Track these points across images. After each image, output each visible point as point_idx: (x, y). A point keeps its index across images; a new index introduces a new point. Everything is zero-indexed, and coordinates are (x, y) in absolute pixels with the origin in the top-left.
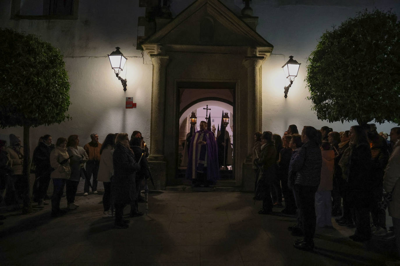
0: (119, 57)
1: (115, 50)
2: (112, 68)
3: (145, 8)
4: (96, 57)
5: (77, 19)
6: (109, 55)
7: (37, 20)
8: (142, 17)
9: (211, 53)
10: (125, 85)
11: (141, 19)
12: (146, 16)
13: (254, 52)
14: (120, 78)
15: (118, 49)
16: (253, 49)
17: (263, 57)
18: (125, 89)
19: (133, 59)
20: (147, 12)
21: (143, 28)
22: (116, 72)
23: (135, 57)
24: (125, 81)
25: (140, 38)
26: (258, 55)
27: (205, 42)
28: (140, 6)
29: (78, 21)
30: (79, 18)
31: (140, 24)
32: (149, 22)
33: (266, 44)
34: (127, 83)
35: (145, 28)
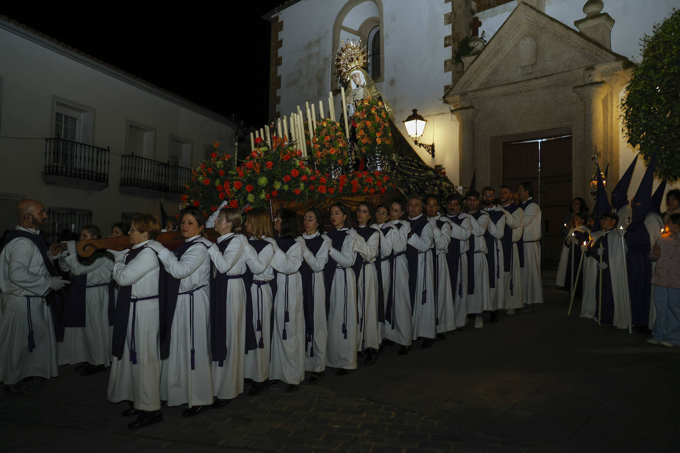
0: (413, 122)
2: (409, 136)
3: (451, 47)
6: (404, 122)
8: (449, 60)
9: (529, 91)
10: (433, 151)
11: (447, 63)
12: (452, 57)
13: (590, 76)
14: (421, 145)
15: (415, 111)
16: (589, 72)
17: (602, 82)
18: (433, 156)
19: (441, 116)
20: (454, 52)
21: (450, 73)
22: (414, 140)
23: (442, 114)
24: (433, 146)
25: (446, 88)
26: (597, 79)
27: (525, 74)
28: (446, 46)
29: (385, 82)
30: (385, 78)
31: (447, 69)
32: (456, 65)
33: (614, 57)
34: (435, 148)
35: (452, 74)
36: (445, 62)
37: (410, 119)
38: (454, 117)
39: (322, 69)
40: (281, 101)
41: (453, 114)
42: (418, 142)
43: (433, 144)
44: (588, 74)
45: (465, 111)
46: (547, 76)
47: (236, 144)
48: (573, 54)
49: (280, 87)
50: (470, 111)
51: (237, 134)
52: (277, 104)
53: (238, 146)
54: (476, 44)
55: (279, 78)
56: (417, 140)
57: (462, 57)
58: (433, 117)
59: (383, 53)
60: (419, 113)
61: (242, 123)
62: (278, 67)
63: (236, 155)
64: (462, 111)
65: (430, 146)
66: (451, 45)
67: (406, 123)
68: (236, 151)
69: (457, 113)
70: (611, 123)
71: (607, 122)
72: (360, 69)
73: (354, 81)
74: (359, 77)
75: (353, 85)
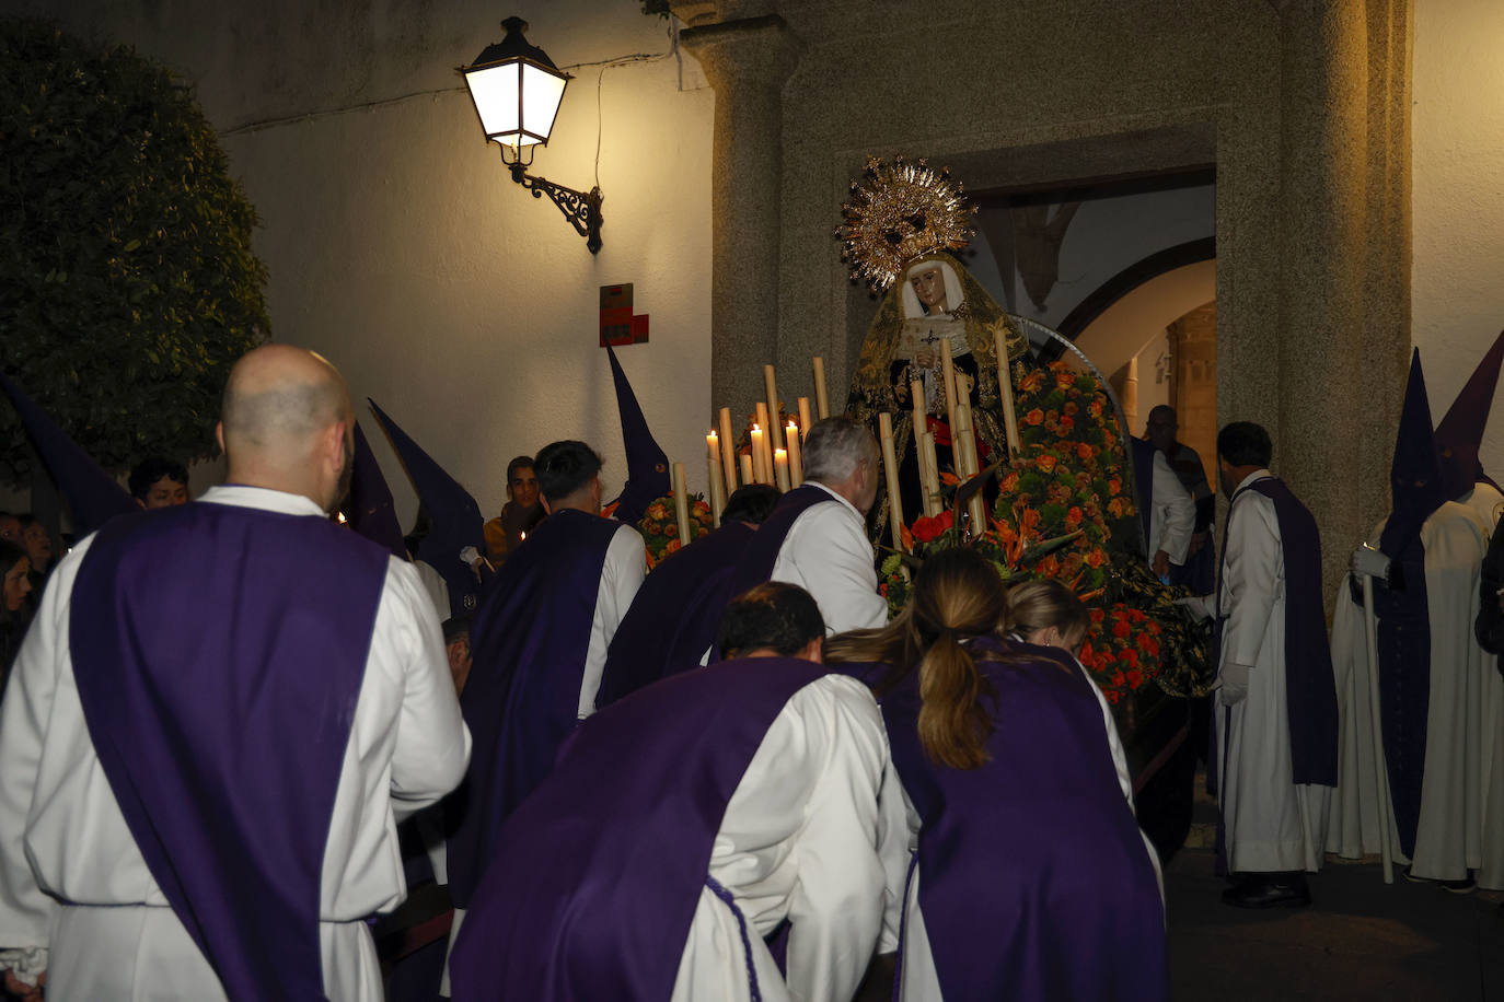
2: (488, 138)
6: (462, 71)
10: (595, 220)
14: (540, 186)
15: (514, 26)
18: (595, 245)
19: (630, 69)
22: (510, 160)
23: (636, 58)
24: (593, 200)
34: (605, 210)
37: (491, 58)
38: (694, 67)
41: (689, 46)
42: (529, 172)
43: (596, 189)
45: (744, 36)
50: (770, 36)
56: (525, 160)
58: (597, 69)
60: (532, 38)
64: (730, 38)
65: (583, 197)
67: (469, 76)
69: (707, 46)
70: (1394, 110)
71: (1382, 101)
72: (947, 256)
73: (916, 292)
74: (941, 283)
75: (911, 306)
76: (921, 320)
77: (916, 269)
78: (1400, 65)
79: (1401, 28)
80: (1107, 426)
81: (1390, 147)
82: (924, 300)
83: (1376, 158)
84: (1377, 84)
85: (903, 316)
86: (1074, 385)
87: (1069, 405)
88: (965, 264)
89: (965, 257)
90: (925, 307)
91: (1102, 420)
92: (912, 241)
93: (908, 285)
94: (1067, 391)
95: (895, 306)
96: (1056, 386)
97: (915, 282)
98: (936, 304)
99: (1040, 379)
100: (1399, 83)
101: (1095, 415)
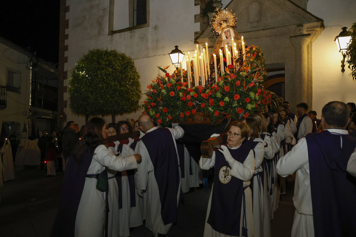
0: (176, 55)
1: (174, 49)
2: (173, 64)
3: (199, 6)
4: (164, 55)
5: (149, 26)
6: (169, 54)
7: (123, 33)
8: (197, 15)
9: (257, 38)
11: (197, 17)
12: (200, 13)
13: (300, 30)
15: (176, 47)
16: (300, 28)
17: (309, 35)
20: (201, 9)
21: (199, 23)
22: (176, 67)
23: (193, 50)
25: (196, 33)
26: (305, 33)
27: (253, 27)
28: (196, 5)
29: (150, 27)
30: (150, 25)
31: (196, 21)
32: (203, 18)
33: (315, 19)
35: (200, 24)
36: (195, 16)
37: (173, 52)
39: (102, 16)
40: (69, 38)
44: (299, 29)
46: (270, 29)
47: (31, 68)
48: (285, 16)
49: (68, 28)
51: (31, 60)
52: (66, 39)
53: (32, 69)
54: (218, 5)
55: (68, 21)
57: (208, 13)
58: (188, 52)
59: (149, 7)
61: (35, 53)
62: (67, 13)
63: (31, 75)
66: (199, 5)
68: (31, 73)
70: (310, 62)
71: (309, 61)
72: (231, 28)
73: (225, 35)
74: (230, 33)
75: (224, 37)
76: (226, 40)
77: (225, 30)
78: (311, 55)
79: (311, 50)
80: (262, 57)
81: (310, 67)
82: (227, 36)
83: (308, 69)
84: (308, 58)
85: (222, 39)
86: (256, 49)
87: (255, 53)
88: (234, 29)
89: (235, 27)
90: (227, 38)
91: (261, 56)
92: (224, 25)
93: (224, 33)
94: (255, 50)
95: (221, 38)
96: (253, 49)
97: (225, 32)
98: (229, 37)
99: (250, 48)
100: (311, 58)
101: (260, 55)
